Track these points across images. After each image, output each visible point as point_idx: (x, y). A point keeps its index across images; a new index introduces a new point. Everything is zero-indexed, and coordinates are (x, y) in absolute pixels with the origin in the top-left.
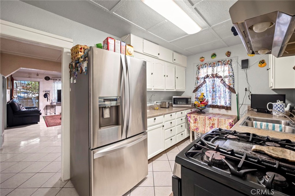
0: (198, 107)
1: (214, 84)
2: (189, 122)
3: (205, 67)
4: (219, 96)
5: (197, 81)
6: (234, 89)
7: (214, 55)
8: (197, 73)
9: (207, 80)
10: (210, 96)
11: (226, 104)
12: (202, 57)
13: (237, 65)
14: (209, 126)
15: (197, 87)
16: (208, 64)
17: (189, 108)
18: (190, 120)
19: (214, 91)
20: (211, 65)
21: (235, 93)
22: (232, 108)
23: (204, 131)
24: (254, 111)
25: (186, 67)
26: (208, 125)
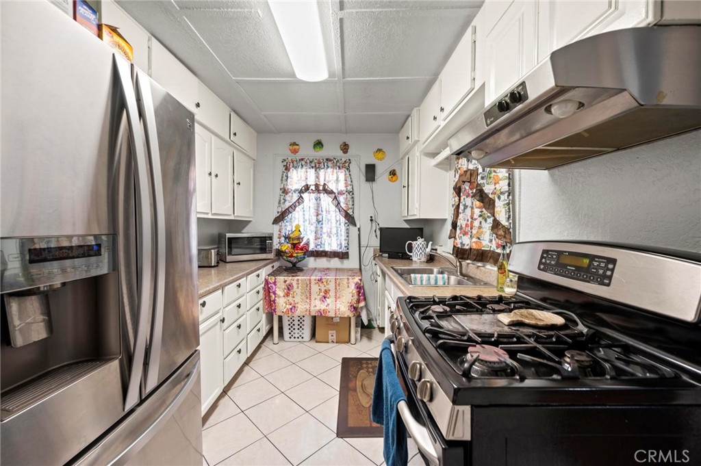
0: (289, 257)
1: (318, 206)
2: (273, 296)
3: (300, 166)
4: (329, 230)
5: (282, 197)
6: (353, 217)
7: (319, 144)
8: (282, 177)
9: (305, 196)
10: (312, 232)
11: (341, 248)
12: (294, 144)
13: (358, 172)
14: (318, 298)
15: (283, 210)
16: (308, 161)
17: (268, 261)
18: (276, 291)
19: (318, 221)
20: (313, 165)
21: (356, 226)
22: (350, 253)
23: (310, 311)
24: (384, 257)
25: (255, 159)
26: (315, 296)
